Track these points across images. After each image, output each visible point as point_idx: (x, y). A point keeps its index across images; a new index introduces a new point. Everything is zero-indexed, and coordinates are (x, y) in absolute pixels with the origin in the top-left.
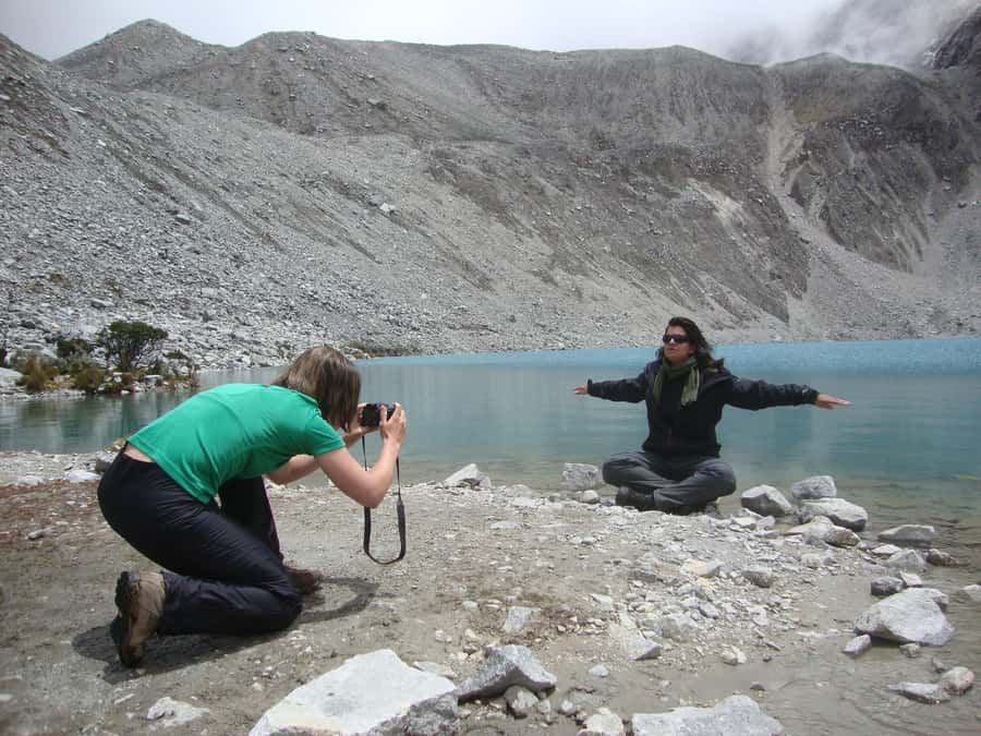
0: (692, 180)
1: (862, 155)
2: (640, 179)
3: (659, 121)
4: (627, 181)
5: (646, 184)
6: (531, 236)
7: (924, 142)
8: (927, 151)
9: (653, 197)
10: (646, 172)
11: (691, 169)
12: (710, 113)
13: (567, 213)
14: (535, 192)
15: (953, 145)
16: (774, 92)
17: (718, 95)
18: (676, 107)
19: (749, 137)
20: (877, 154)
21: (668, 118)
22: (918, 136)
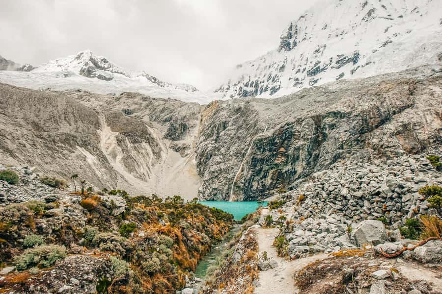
0: (78, 147)
1: (132, 145)
2: (60, 145)
3: (61, 123)
4: (55, 145)
5: (62, 147)
6: (24, 163)
7: (149, 143)
8: (150, 146)
9: (65, 152)
10: (62, 142)
11: (78, 143)
12: (80, 123)
13: (35, 155)
14: (22, 146)
15: (157, 146)
16: (102, 119)
17: (83, 117)
18: (67, 119)
19: (95, 134)
20: (136, 145)
21: (64, 122)
22: (147, 141)
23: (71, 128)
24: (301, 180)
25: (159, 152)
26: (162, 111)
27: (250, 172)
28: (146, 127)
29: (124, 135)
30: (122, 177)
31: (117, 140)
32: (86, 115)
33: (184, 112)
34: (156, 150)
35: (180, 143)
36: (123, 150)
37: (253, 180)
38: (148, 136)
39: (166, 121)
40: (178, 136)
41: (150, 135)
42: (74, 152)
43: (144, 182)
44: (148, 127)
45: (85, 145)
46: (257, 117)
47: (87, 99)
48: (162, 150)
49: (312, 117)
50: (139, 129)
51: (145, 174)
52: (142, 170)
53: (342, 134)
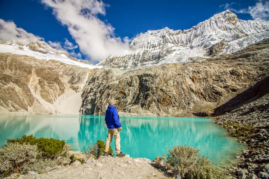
0: (11, 82)
1: (48, 84)
3: (6, 69)
8: (59, 86)
11: (11, 80)
15: (63, 86)
16: (33, 71)
17: (21, 68)
18: (11, 68)
19: (26, 77)
20: (50, 85)
21: (8, 69)
22: (58, 83)
23: (12, 72)
24: (130, 105)
25: (63, 89)
26: (70, 70)
27: (105, 101)
28: (58, 76)
29: (44, 79)
30: (38, 101)
31: (39, 81)
32: (24, 67)
33: (80, 71)
34: (62, 88)
35: (75, 86)
36: (41, 86)
37: (106, 105)
38: (59, 81)
39: (70, 75)
40: (75, 82)
41: (60, 80)
42: (7, 85)
43: (51, 104)
44: (60, 77)
45: (17, 82)
46: (113, 75)
47: (29, 60)
48: (65, 89)
49: (137, 76)
50: (54, 77)
51: (53, 99)
52: (51, 98)
53: (150, 84)
